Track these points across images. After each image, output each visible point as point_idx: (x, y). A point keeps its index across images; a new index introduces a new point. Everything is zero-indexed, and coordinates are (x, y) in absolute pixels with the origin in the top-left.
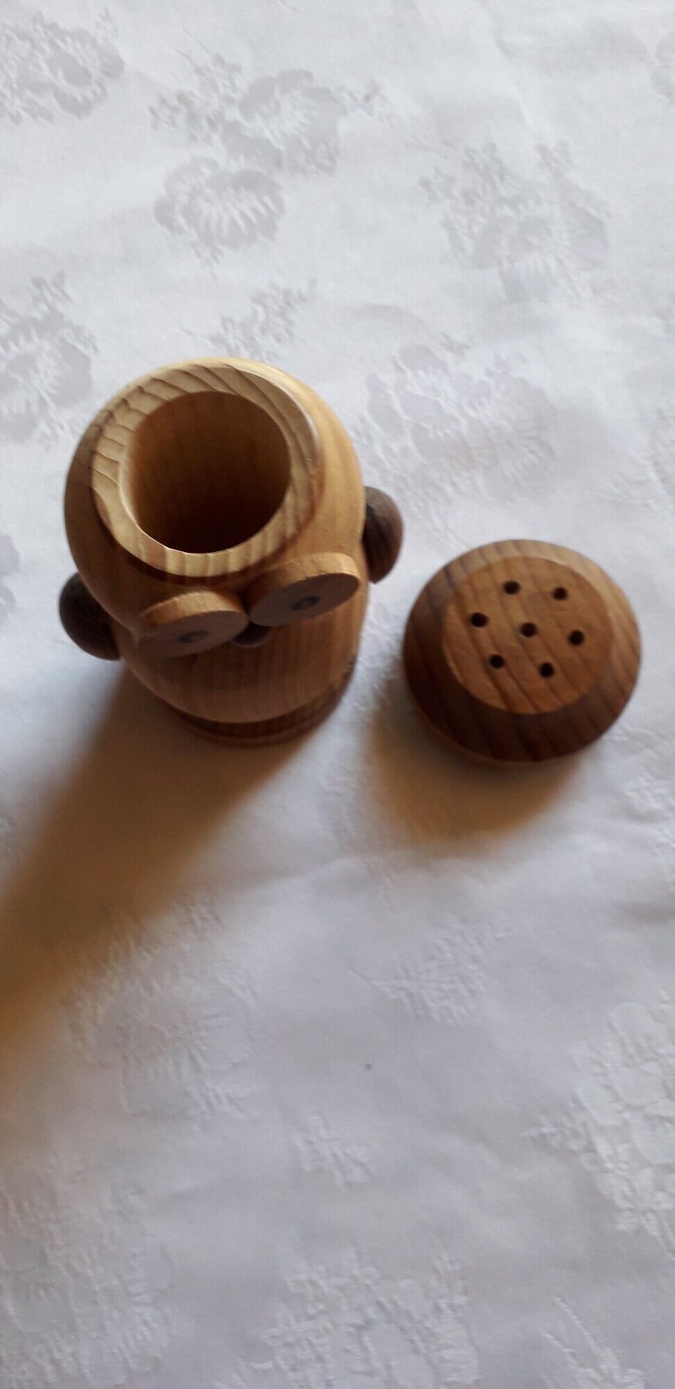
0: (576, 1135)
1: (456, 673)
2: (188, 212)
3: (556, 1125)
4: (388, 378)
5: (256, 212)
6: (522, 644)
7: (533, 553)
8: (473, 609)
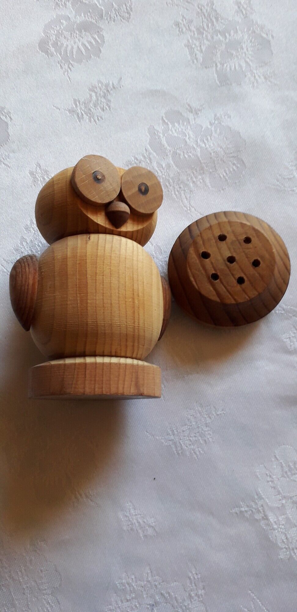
0: (259, 511)
1: (194, 283)
2: (55, 44)
3: (248, 506)
4: (160, 128)
5: (90, 43)
6: (228, 267)
7: (234, 219)
8: (202, 250)
